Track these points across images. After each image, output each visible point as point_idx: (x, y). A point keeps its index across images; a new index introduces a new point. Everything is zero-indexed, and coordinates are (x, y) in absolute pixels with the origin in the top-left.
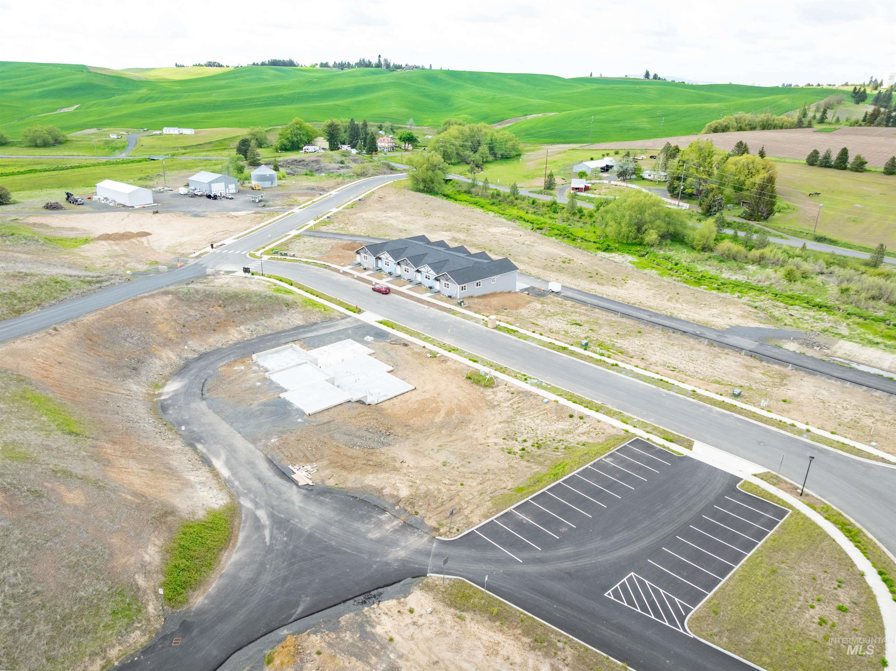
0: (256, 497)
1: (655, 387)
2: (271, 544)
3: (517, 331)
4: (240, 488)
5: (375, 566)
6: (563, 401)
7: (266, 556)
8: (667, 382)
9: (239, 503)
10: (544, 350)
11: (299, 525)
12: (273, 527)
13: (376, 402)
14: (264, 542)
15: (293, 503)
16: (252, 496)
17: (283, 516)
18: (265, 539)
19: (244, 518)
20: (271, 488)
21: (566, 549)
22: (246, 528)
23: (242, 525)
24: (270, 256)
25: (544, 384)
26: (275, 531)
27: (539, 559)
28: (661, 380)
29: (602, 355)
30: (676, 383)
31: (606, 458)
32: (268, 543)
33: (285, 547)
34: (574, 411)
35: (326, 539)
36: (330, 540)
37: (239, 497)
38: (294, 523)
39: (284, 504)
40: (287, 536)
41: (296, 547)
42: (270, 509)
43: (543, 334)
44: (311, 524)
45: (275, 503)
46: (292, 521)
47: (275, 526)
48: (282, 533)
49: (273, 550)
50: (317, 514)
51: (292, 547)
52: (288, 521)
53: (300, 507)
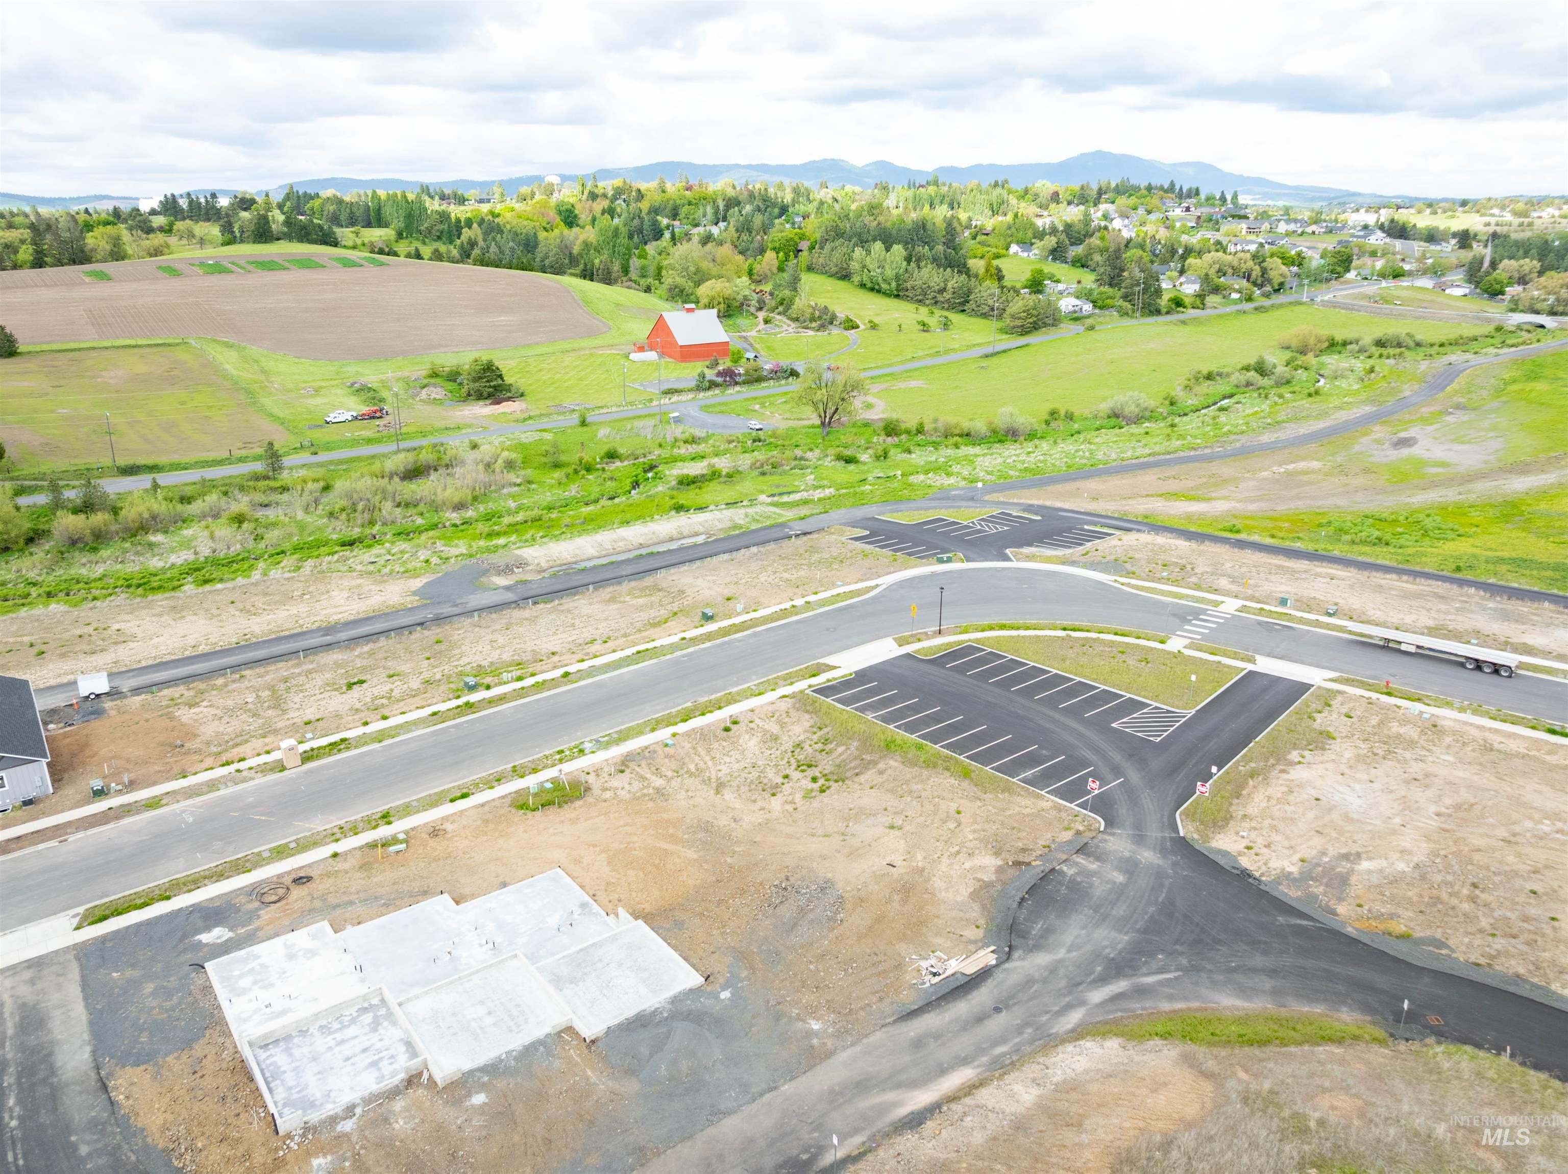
0: (1047, 1012)
2: (1177, 970)
3: (343, 740)
4: (1017, 1040)
6: (682, 728)
7: (1210, 971)
11: (1120, 946)
12: (1133, 975)
14: (1176, 978)
15: (1060, 961)
16: (1044, 1018)
17: (1099, 969)
18: (1168, 979)
19: (1119, 1014)
20: (1010, 997)
21: (1084, 755)
22: (1148, 1006)
23: (1140, 1012)
26: (1144, 970)
27: (1112, 769)
29: (520, 679)
32: (1180, 973)
33: (1181, 954)
34: (724, 720)
36: (1147, 913)
37: (1050, 1035)
38: (1116, 952)
39: (1062, 972)
40: (1152, 955)
41: (1177, 942)
42: (1081, 988)
43: (387, 714)
44: (1114, 935)
45: (1063, 983)
46: (1112, 956)
47: (1130, 972)
48: (1145, 963)
49: (1193, 966)
50: (1084, 932)
51: (1178, 947)
52: (1113, 959)
53: (1069, 951)
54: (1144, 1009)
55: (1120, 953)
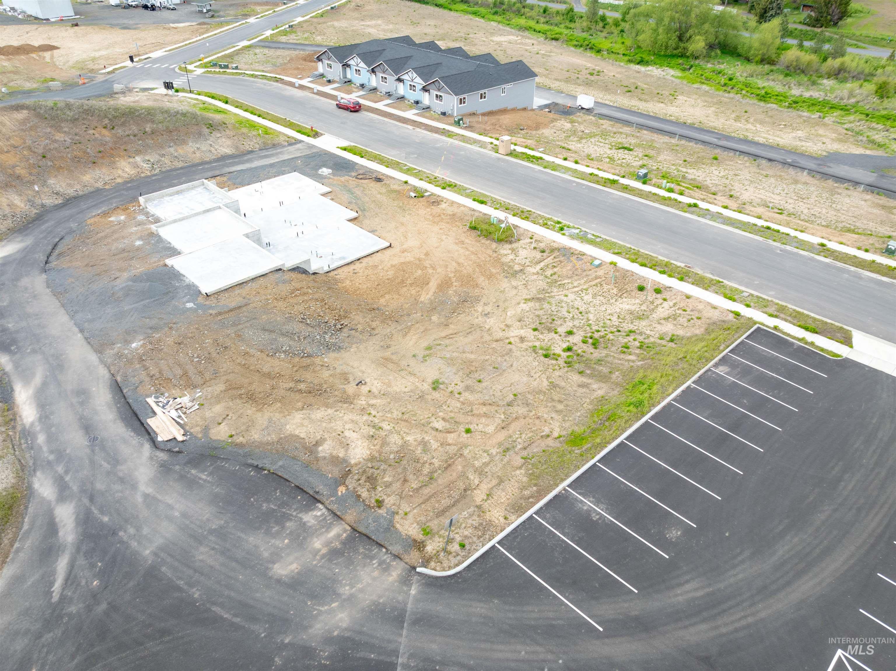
0: (67, 472)
1: (761, 239)
2: (63, 598)
3: (541, 158)
4: (45, 449)
5: (278, 661)
6: (623, 263)
7: (39, 636)
8: (778, 231)
9: (30, 487)
10: (584, 185)
11: (134, 544)
12: (78, 550)
13: (326, 269)
14: (49, 593)
15: (134, 487)
16: (60, 468)
17: (106, 519)
18: (52, 584)
19: (26, 527)
20: (103, 448)
21: (688, 587)
22: (21, 555)
23: (17, 545)
24: (206, 70)
25: (589, 236)
26: (81, 561)
27: (636, 619)
28: (768, 228)
29: (671, 190)
30: (793, 233)
31: (716, 365)
32: (56, 597)
33: (89, 609)
34: (644, 279)
35: (181, 583)
36: (191, 585)
37: (35, 471)
38: (125, 539)
39: (117, 487)
40: (102, 574)
41: (113, 607)
42: (86, 501)
43: (580, 161)
44: (159, 541)
45: (99, 486)
46: (121, 533)
47: (84, 548)
48: (93, 566)
49: (60, 617)
50: (177, 514)
51: (104, 606)
52: (114, 533)
53: (146, 496)
54: (18, 551)
55: (122, 542)
